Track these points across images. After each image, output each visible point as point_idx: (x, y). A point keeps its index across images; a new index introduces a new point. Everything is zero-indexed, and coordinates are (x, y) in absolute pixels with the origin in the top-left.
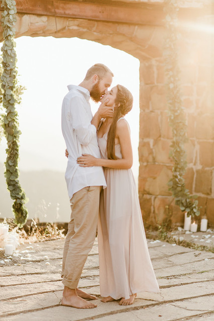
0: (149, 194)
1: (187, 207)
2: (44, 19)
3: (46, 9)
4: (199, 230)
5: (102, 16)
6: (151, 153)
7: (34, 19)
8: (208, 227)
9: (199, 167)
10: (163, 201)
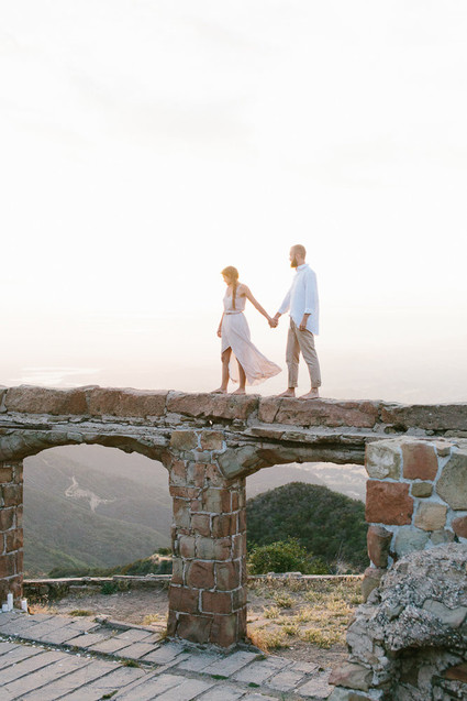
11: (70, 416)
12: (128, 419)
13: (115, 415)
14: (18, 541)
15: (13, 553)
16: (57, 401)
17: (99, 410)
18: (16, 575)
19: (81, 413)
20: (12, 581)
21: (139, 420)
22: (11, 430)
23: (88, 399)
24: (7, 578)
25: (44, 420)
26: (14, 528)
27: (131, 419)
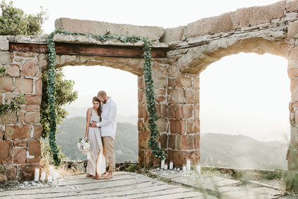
0: (143, 148)
1: (159, 155)
2: (74, 57)
3: (75, 52)
4: (168, 168)
5: (108, 54)
6: (144, 126)
7: (68, 57)
8: (174, 167)
9: (170, 133)
10: (149, 152)
11: (221, 33)
12: (258, 26)
13: (250, 26)
14: (195, 127)
15: (192, 134)
16: (212, 24)
17: (239, 24)
18: (194, 150)
19: (229, 30)
20: (192, 153)
21: (266, 25)
22: (187, 50)
23: (232, 18)
24: (188, 151)
25: (205, 38)
26: (193, 118)
27: (260, 26)
